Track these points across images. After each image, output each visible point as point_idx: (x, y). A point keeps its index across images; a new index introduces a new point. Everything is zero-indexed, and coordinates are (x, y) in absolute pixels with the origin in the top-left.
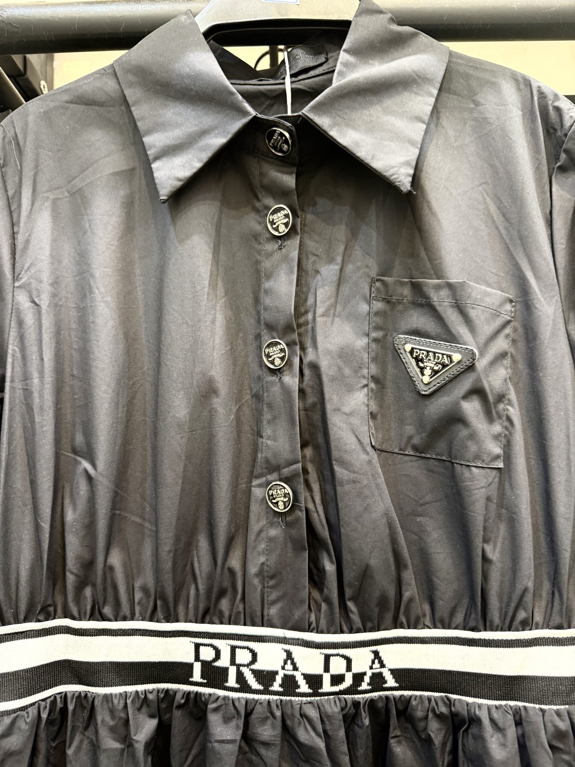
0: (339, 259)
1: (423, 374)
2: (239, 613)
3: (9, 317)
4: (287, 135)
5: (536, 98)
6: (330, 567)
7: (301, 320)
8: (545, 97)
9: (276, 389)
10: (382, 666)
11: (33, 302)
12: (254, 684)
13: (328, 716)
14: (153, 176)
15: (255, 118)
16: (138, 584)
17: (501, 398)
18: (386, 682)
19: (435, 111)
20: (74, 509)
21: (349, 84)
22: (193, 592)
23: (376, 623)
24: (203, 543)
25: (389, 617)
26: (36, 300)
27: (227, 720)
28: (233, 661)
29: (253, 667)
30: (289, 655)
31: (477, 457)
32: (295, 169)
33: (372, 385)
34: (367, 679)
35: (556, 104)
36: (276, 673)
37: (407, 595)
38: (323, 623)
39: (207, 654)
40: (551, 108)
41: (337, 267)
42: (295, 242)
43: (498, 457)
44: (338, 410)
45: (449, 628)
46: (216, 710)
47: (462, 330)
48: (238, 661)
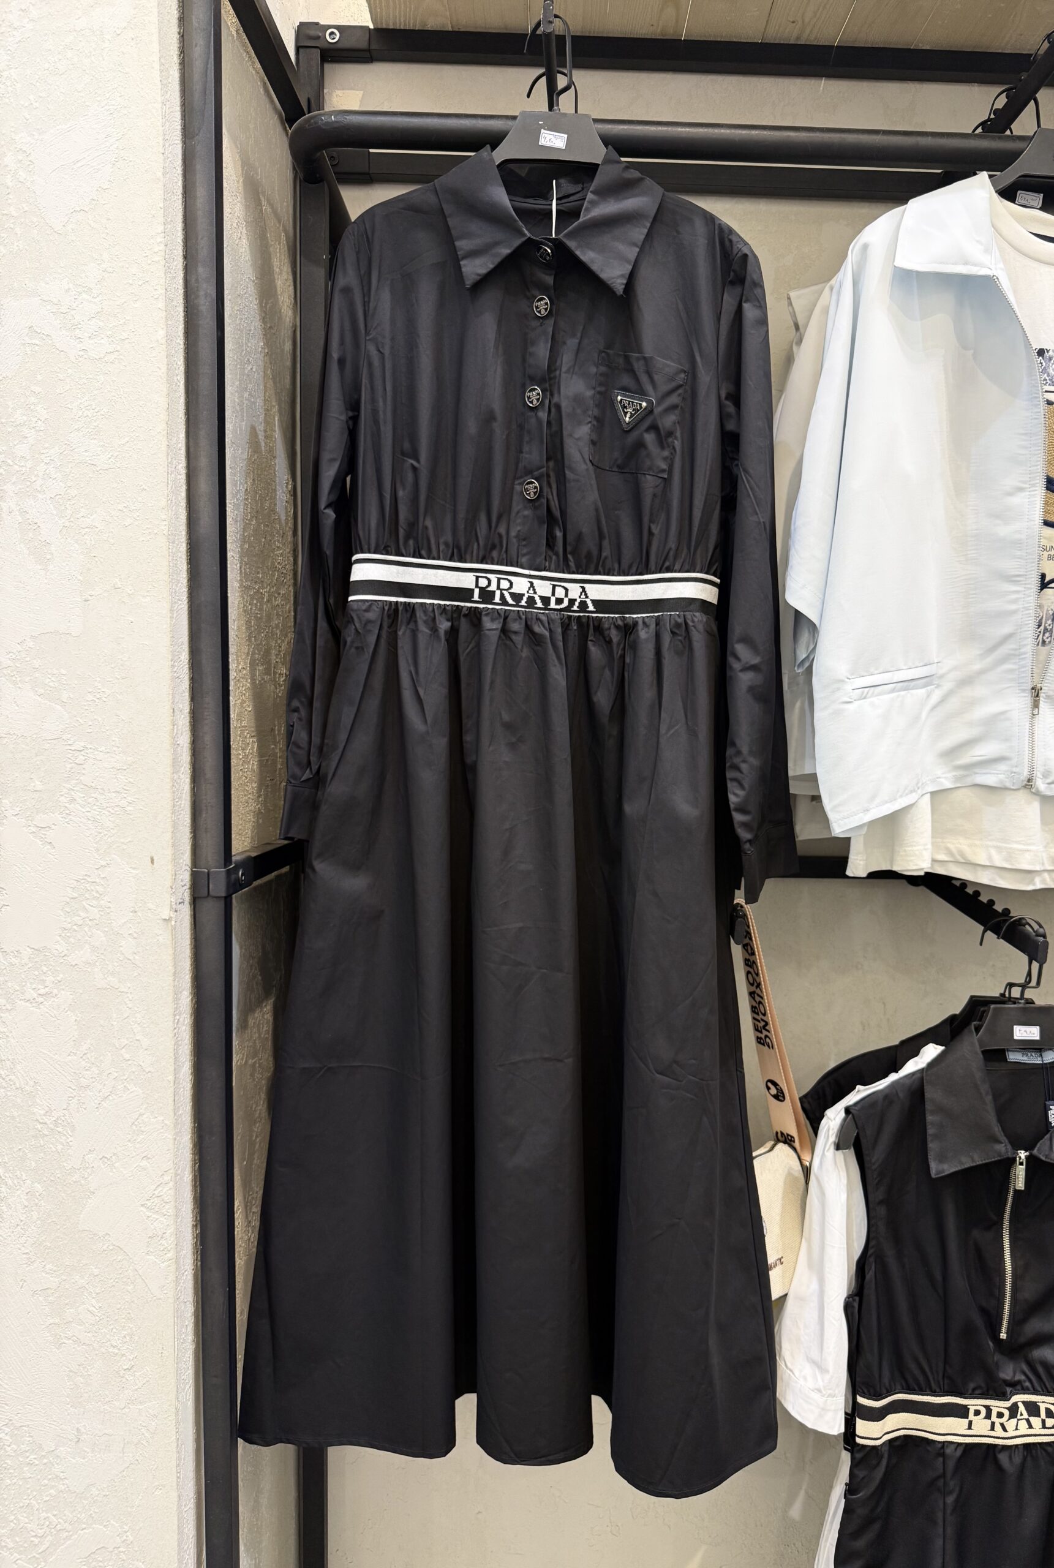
0: (579, 335)
1: (626, 417)
2: (503, 559)
3: (362, 362)
4: (549, 251)
5: (716, 232)
6: (559, 534)
7: (552, 376)
8: (723, 232)
9: (533, 421)
10: (587, 597)
11: (379, 351)
12: (510, 601)
13: (552, 620)
14: (461, 271)
15: (529, 238)
16: (442, 541)
17: (670, 434)
18: (588, 607)
19: (649, 235)
20: (404, 489)
21: (590, 219)
22: (475, 547)
23: (584, 568)
24: (483, 517)
25: (592, 567)
26: (381, 350)
27: (493, 620)
28: (498, 587)
29: (510, 591)
30: (532, 584)
31: (650, 468)
32: (554, 272)
33: (595, 423)
34: (577, 604)
35: (730, 237)
36: (524, 595)
37: (604, 554)
38: (553, 566)
39: (483, 583)
40: (726, 240)
41: (577, 341)
42: (551, 322)
43: (663, 471)
44: (571, 435)
45: (628, 575)
46: (487, 615)
47: (649, 388)
48: (501, 587)
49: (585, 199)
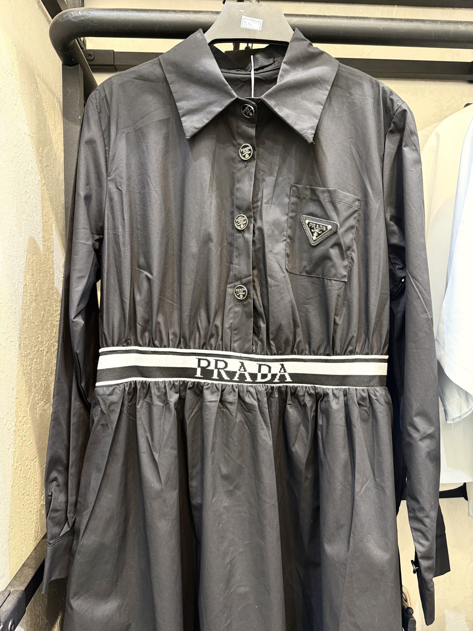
0: (275, 174)
1: (313, 235)
2: (220, 345)
3: (105, 196)
4: (253, 108)
5: (381, 93)
6: (263, 325)
7: (255, 205)
8: (386, 93)
9: (241, 240)
10: (285, 371)
11: (118, 188)
12: (226, 377)
13: (259, 392)
14: (182, 125)
15: (237, 98)
16: (170, 332)
17: (349, 248)
18: (286, 379)
19: (329, 97)
20: (141, 294)
21: (285, 84)
22: (197, 336)
23: (283, 351)
24: (203, 313)
25: (289, 349)
26: (119, 187)
27: (212, 393)
28: (216, 367)
29: (225, 369)
30: (242, 364)
31: (335, 276)
32: (255, 125)
33: (288, 240)
34: (278, 377)
35: (391, 97)
36: (236, 372)
37: (298, 339)
38: (259, 350)
39: (204, 364)
40: (388, 99)
41: (274, 178)
42: (253, 164)
43: (345, 276)
44: (271, 251)
45: (317, 355)
46: (207, 389)
47: (333, 214)
48: (218, 367)
49: (280, 68)
